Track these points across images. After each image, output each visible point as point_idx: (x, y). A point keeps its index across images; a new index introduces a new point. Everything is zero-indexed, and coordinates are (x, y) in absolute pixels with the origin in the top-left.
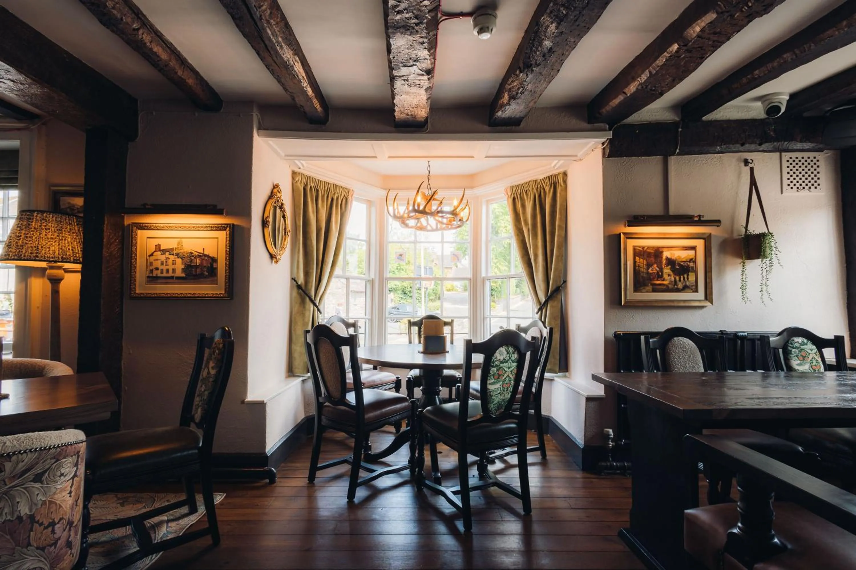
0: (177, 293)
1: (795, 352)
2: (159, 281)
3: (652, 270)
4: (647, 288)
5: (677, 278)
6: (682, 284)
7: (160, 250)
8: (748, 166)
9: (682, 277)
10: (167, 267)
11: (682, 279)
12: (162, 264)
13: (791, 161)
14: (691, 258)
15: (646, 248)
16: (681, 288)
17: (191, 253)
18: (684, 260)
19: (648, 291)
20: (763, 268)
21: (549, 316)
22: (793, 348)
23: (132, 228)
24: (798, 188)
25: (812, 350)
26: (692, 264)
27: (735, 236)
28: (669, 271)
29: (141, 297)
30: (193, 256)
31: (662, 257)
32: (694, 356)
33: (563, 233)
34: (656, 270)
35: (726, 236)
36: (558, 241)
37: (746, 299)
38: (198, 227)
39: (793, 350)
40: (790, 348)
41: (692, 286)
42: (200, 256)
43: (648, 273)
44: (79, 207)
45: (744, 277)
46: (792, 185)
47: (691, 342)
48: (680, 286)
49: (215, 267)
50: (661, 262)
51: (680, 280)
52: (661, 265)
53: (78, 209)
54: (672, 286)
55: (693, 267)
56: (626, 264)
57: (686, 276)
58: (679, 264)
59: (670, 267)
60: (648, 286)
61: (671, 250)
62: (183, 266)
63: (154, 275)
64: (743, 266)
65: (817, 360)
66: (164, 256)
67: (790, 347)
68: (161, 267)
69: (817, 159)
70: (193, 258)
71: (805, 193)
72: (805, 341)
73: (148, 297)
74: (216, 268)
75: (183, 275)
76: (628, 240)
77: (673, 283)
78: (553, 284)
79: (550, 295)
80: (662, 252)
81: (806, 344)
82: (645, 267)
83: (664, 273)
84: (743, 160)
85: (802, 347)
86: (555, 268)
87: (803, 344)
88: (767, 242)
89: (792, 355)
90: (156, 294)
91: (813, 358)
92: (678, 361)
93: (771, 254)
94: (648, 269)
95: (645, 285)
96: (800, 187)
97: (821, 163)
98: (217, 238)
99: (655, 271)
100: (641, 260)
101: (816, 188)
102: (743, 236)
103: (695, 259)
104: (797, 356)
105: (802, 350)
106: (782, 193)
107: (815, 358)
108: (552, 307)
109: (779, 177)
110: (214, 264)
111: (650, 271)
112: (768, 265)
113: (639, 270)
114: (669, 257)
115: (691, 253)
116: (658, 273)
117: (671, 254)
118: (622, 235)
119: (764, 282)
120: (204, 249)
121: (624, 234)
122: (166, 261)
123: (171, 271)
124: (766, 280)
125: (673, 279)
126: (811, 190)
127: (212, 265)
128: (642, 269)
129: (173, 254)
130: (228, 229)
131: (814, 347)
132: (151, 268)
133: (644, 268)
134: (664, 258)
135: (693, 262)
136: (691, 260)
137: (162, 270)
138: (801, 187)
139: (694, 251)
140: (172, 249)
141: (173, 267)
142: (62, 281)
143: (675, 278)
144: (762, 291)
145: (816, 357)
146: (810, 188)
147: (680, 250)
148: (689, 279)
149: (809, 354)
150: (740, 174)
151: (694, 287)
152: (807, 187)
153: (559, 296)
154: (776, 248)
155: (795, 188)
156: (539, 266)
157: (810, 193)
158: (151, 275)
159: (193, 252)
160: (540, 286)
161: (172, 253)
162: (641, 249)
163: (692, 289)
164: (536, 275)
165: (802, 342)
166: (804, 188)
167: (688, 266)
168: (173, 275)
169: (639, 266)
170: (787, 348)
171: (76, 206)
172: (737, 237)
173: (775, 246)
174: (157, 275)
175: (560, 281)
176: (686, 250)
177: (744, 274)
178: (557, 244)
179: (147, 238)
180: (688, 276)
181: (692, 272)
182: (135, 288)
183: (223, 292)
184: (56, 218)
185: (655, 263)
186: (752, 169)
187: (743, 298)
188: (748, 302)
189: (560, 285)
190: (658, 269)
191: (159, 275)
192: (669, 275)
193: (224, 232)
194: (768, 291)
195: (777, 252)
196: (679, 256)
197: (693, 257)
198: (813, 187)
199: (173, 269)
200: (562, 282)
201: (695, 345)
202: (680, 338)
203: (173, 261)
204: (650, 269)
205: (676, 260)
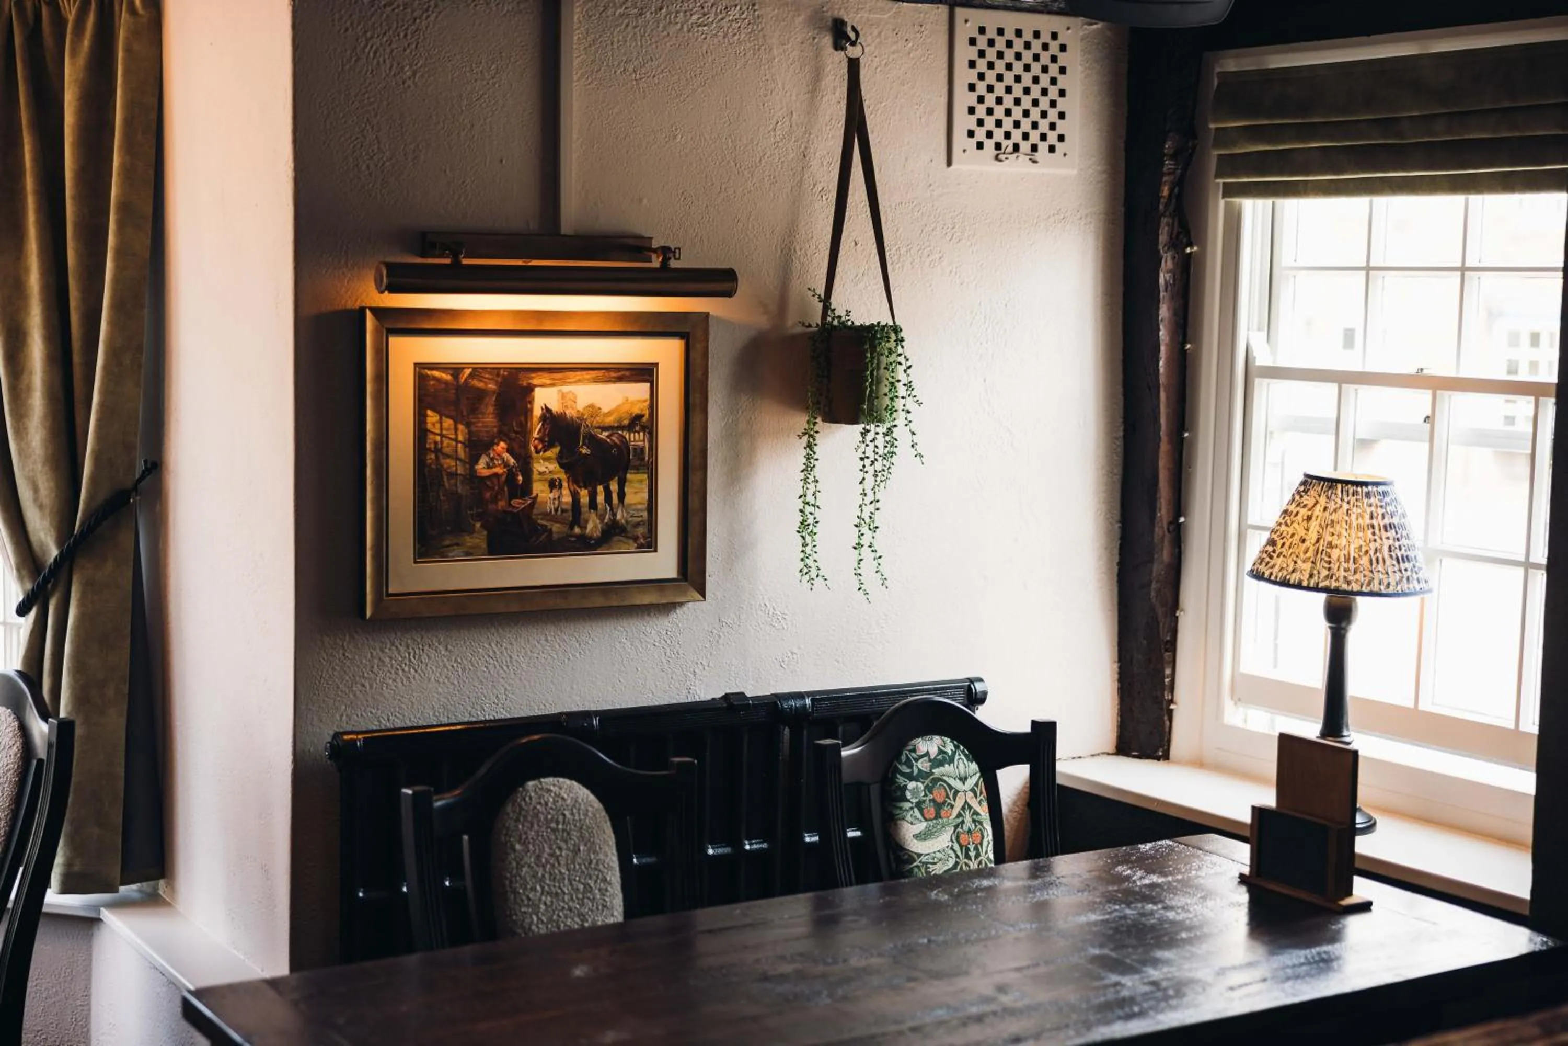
1: (915, 792)
3: (489, 467)
4: (469, 541)
5: (584, 495)
6: (601, 517)
8: (843, 49)
9: (600, 489)
11: (601, 498)
13: (982, 42)
14: (636, 411)
15: (468, 372)
16: (597, 534)
18: (610, 420)
19: (471, 554)
20: (867, 462)
21: (77, 627)
22: (911, 777)
24: (998, 146)
25: (963, 779)
26: (637, 439)
27: (792, 324)
28: (554, 466)
31: (528, 412)
32: (592, 849)
33: (144, 241)
34: (505, 464)
35: (761, 322)
36: (116, 280)
37: (813, 573)
39: (912, 785)
40: (901, 780)
41: (637, 525)
43: (472, 477)
45: (812, 487)
46: (980, 134)
47: (583, 793)
48: (593, 526)
50: (525, 431)
51: (593, 505)
52: (525, 445)
54: (565, 529)
55: (642, 449)
56: (383, 443)
57: (614, 487)
58: (592, 440)
59: (556, 450)
60: (472, 531)
61: (564, 382)
64: (809, 446)
65: (976, 813)
67: (904, 775)
69: (1061, 40)
71: (1017, 166)
72: (949, 747)
76: (395, 342)
77: (569, 516)
78: (94, 479)
79: (82, 532)
80: (530, 389)
81: (951, 760)
82: (461, 453)
83: (535, 476)
84: (830, 23)
85: (937, 771)
86: (102, 405)
87: (943, 759)
88: (884, 360)
89: (907, 805)
91: (966, 806)
92: (535, 876)
93: (893, 411)
94: (475, 460)
95: (460, 528)
96: (1005, 143)
97: (1074, 60)
99: (498, 470)
100: (448, 423)
101: (1052, 149)
102: (814, 329)
103: (651, 414)
104: (919, 805)
105: (936, 780)
106: (949, 163)
107: (970, 807)
108: (88, 585)
109: (944, 100)
111: (481, 467)
112: (881, 451)
113: (440, 469)
114: (555, 407)
115: (638, 392)
116: (511, 475)
117: (563, 396)
118: (370, 322)
119: (866, 515)
121: (378, 312)
124: (871, 508)
125: (567, 498)
126: (1038, 156)
128: (448, 463)
131: (974, 766)
133: (457, 459)
134: (537, 412)
135: (643, 428)
136: (635, 422)
138: (1008, 145)
139: (646, 386)
143: (575, 496)
144: (858, 546)
145: (974, 804)
146: (1034, 148)
147: (596, 381)
148: (628, 499)
149: (957, 792)
150: (817, 76)
151: (641, 531)
152: (1025, 146)
153: (125, 538)
154: (909, 385)
155: (989, 144)
156: (29, 389)
157: (1034, 169)
160: (36, 490)
162: (446, 377)
163: (636, 539)
164: (19, 432)
165: (941, 752)
166: (1016, 148)
167: (625, 443)
169: (438, 451)
170: (893, 780)
172: (799, 329)
173: (904, 380)
175: (131, 466)
176: (620, 379)
177: (811, 478)
178: (114, 290)
180: (622, 484)
181: (637, 469)
185: (502, 435)
186: (854, 66)
187: (805, 571)
188: (818, 582)
189: (129, 484)
190: (512, 461)
192: (553, 485)
194: (875, 547)
195: (910, 404)
196: (591, 406)
197: (641, 408)
198: (1043, 147)
200: (140, 466)
201: (597, 804)
202: (548, 781)
204: (483, 461)
205: (581, 418)
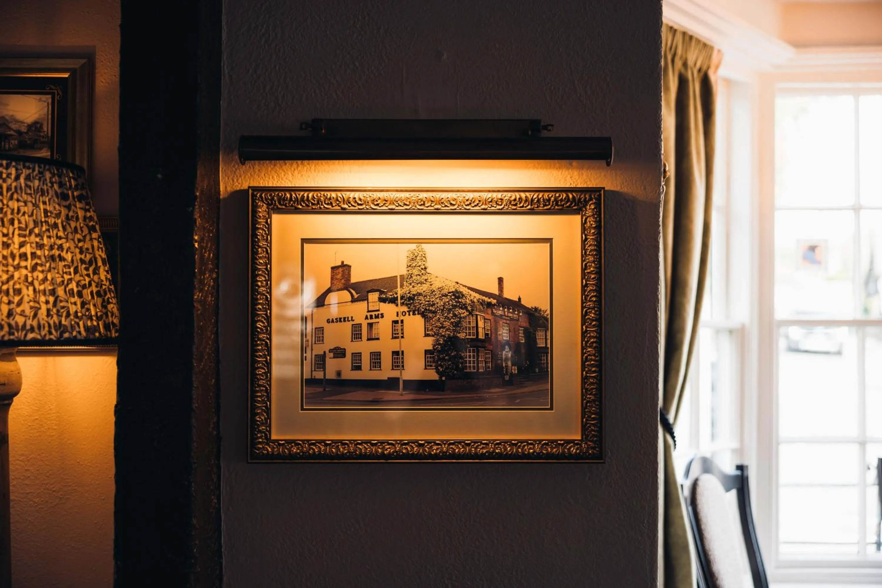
0: (415, 442)
2: (349, 396)
7: (347, 286)
10: (374, 346)
12: (356, 334)
17: (457, 295)
23: (255, 207)
29: (292, 457)
30: (464, 307)
38: (486, 202)
42: (489, 305)
44: (24, 129)
49: (541, 344)
53: (19, 133)
62: (429, 343)
63: (331, 375)
66: (363, 305)
68: (351, 347)
70: (464, 313)
73: (314, 456)
74: (547, 351)
75: (432, 375)
90: (342, 442)
98: (549, 241)
110: (540, 335)
120: (501, 280)
122: (370, 325)
123: (387, 360)
127: (530, 337)
129: (393, 301)
130: (591, 207)
132: (319, 350)
137: (356, 357)
140: (391, 282)
141: (395, 345)
142: (15, 399)
158: (319, 375)
159: (465, 291)
161: (389, 295)
168: (395, 374)
171: (13, 126)
174: (339, 373)
179: (304, 241)
182: (268, 423)
183: (578, 437)
184: (28, 178)
191: (349, 374)
193: (577, 219)
199: (395, 353)
203: (395, 322)
